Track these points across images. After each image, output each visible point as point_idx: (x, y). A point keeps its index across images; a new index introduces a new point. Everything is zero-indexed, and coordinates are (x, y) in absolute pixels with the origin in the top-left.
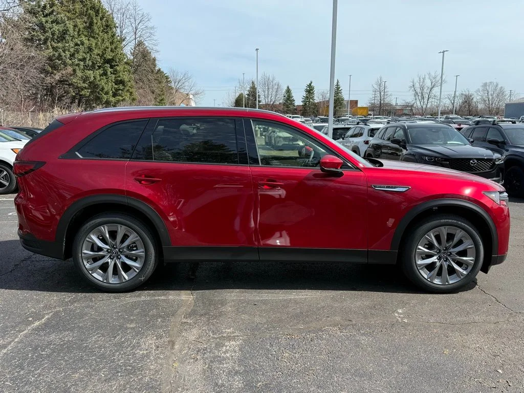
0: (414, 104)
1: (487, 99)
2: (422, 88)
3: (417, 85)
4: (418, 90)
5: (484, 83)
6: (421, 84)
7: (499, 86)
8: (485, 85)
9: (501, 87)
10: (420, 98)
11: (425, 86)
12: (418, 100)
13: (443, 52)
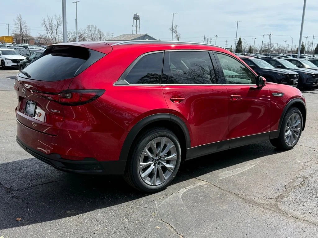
0: (46, 37)
1: (91, 36)
2: (51, 26)
3: (47, 23)
4: (49, 27)
5: (88, 26)
6: (50, 22)
7: (97, 28)
8: (89, 27)
9: (99, 29)
10: (50, 33)
11: (53, 25)
12: (49, 34)
13: (76, 2)
